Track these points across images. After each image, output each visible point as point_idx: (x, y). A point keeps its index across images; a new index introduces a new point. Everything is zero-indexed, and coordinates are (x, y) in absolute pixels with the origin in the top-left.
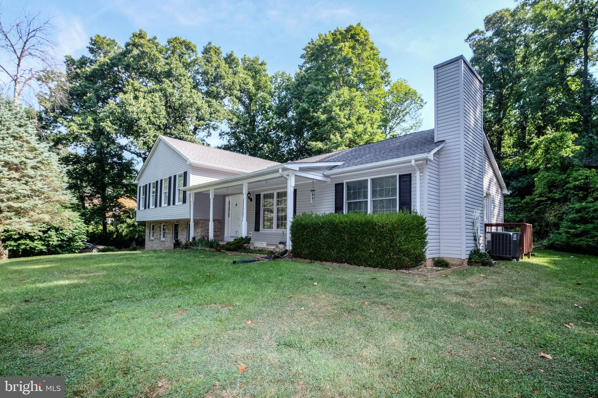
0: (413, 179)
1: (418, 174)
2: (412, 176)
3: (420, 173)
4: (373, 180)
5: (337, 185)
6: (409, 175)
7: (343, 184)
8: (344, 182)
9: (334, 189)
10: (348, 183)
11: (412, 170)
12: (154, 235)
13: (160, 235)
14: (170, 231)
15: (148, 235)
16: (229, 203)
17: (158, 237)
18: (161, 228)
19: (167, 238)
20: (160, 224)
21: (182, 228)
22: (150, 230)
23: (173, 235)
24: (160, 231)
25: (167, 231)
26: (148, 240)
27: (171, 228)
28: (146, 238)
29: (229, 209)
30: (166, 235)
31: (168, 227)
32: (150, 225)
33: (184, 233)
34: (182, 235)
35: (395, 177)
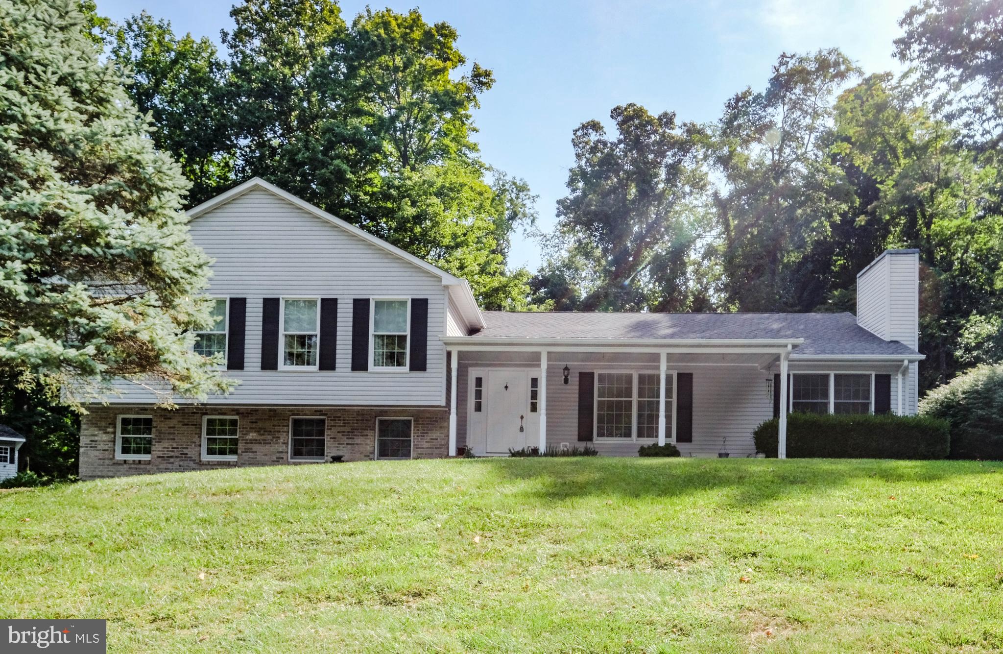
0: (892, 381)
1: (900, 377)
2: (891, 377)
3: (902, 375)
4: (836, 376)
6: (887, 376)
8: (791, 373)
11: (891, 371)
12: (158, 448)
13: (200, 446)
14: (270, 437)
15: (101, 446)
16: (479, 381)
17: (185, 451)
18: (201, 428)
19: (251, 455)
20: (197, 416)
21: (348, 429)
22: (114, 433)
23: (287, 447)
24: (200, 437)
25: (252, 435)
26: (107, 462)
27: (277, 428)
28: (87, 458)
29: (479, 394)
30: (249, 446)
31: (260, 425)
32: (115, 418)
33: (358, 440)
34: (349, 446)
35: (869, 376)
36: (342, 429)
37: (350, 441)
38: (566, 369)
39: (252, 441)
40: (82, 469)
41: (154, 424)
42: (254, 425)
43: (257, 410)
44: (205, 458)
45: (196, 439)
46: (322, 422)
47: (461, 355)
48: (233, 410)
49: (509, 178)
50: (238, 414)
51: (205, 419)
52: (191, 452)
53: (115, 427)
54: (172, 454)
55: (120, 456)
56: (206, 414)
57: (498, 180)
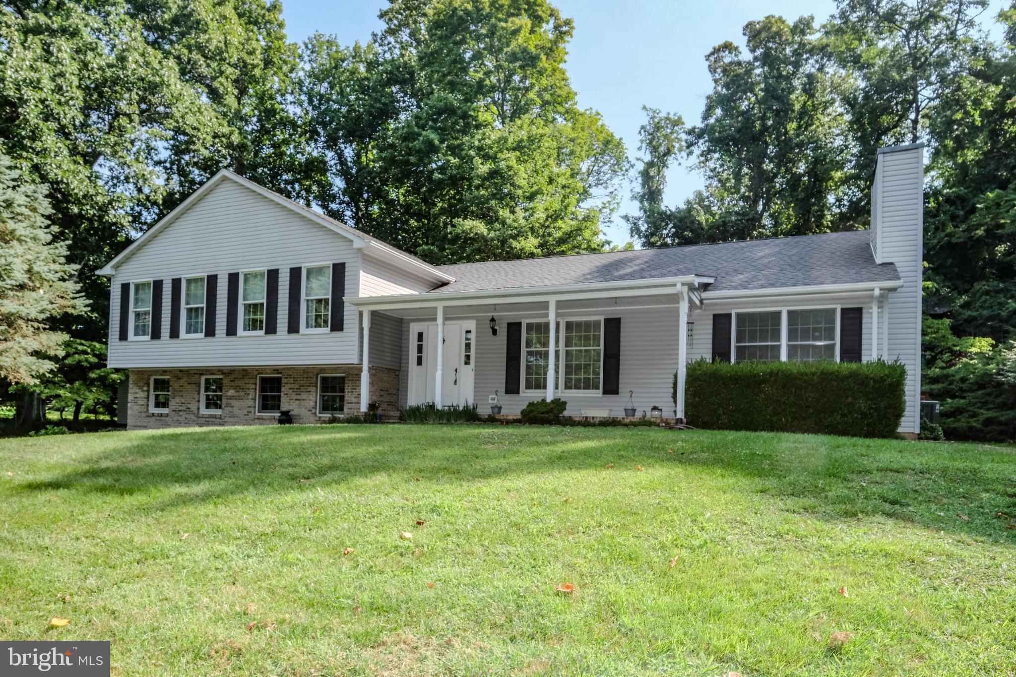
0: (864, 316)
1: (875, 310)
2: (864, 311)
3: (879, 308)
4: (790, 313)
5: (716, 317)
6: (859, 311)
7: (730, 315)
8: (733, 312)
9: (711, 322)
10: (739, 315)
11: (864, 303)
12: (173, 403)
13: (199, 401)
14: (243, 393)
15: (140, 402)
16: (420, 336)
17: (189, 406)
18: (199, 386)
19: (230, 409)
20: (197, 376)
21: (297, 386)
22: (148, 391)
23: (255, 402)
24: (199, 394)
25: (231, 392)
26: (143, 414)
27: (247, 386)
28: (133, 411)
29: (420, 349)
30: (229, 401)
31: (237, 383)
32: (149, 379)
33: (304, 396)
34: (298, 402)
35: (834, 311)
36: (292, 386)
37: (298, 397)
38: (493, 320)
39: (231, 398)
40: (130, 421)
41: (171, 383)
42: (232, 383)
43: (234, 371)
44: (204, 411)
45: (196, 396)
46: (279, 379)
47: (374, 314)
48: (219, 371)
49: (663, 115)
50: (222, 374)
51: (203, 378)
52: (193, 407)
53: (148, 386)
54: (181, 408)
55: (153, 410)
56: (202, 374)
57: (653, 118)
